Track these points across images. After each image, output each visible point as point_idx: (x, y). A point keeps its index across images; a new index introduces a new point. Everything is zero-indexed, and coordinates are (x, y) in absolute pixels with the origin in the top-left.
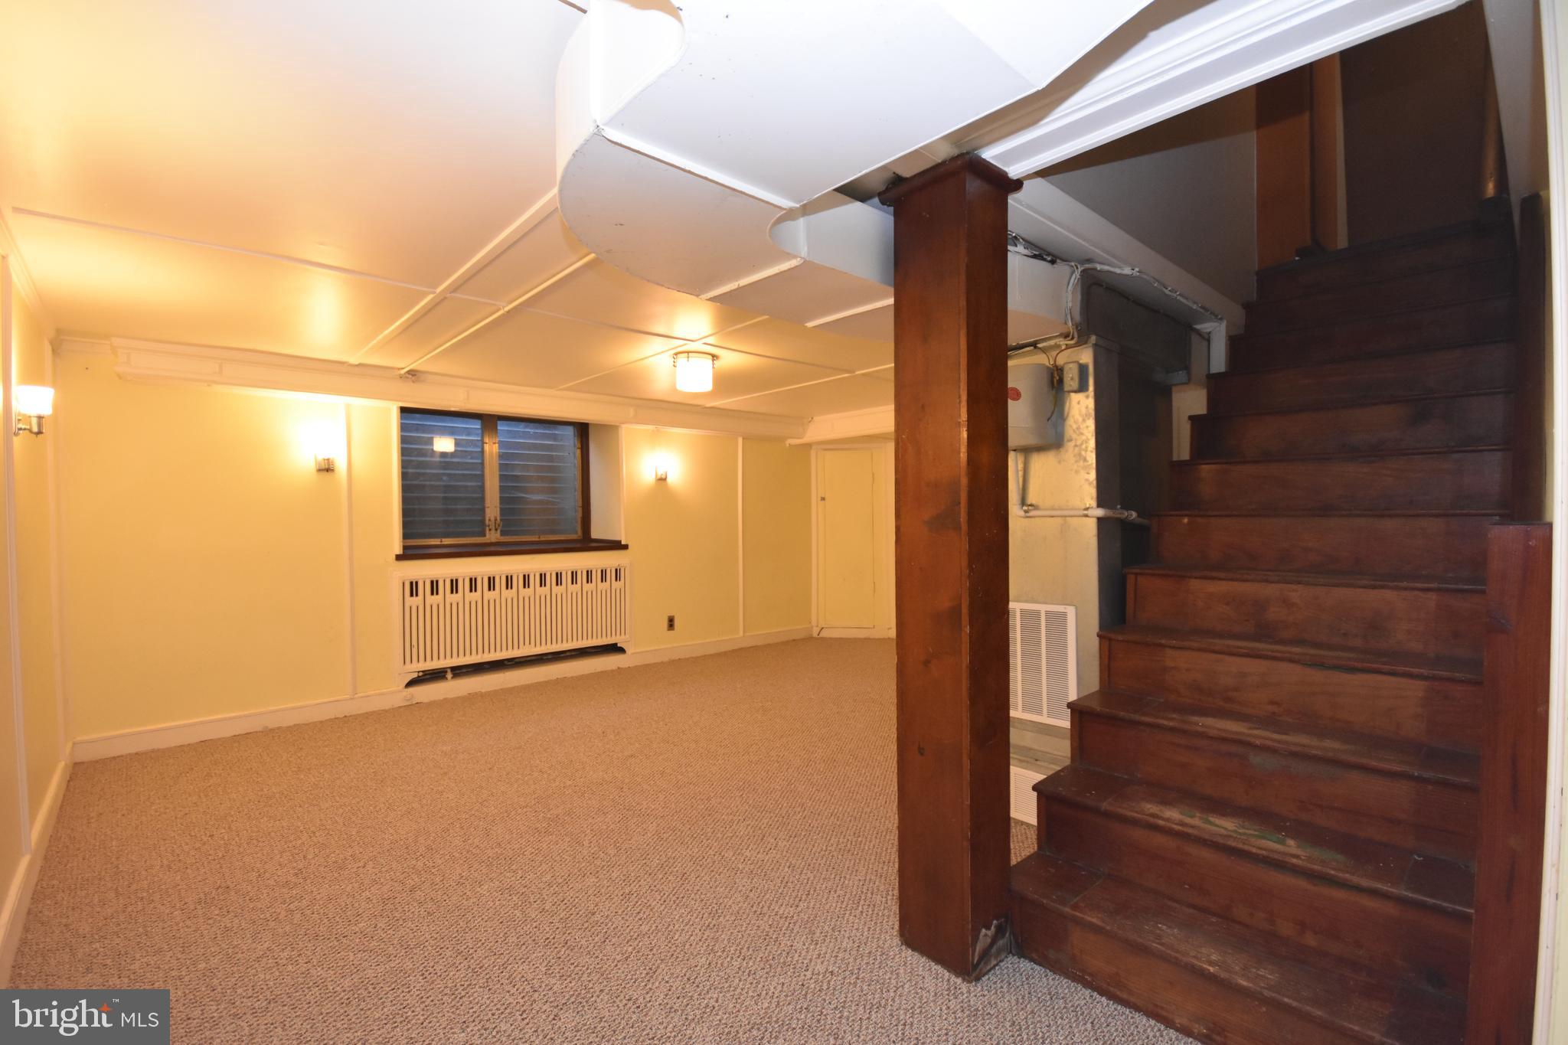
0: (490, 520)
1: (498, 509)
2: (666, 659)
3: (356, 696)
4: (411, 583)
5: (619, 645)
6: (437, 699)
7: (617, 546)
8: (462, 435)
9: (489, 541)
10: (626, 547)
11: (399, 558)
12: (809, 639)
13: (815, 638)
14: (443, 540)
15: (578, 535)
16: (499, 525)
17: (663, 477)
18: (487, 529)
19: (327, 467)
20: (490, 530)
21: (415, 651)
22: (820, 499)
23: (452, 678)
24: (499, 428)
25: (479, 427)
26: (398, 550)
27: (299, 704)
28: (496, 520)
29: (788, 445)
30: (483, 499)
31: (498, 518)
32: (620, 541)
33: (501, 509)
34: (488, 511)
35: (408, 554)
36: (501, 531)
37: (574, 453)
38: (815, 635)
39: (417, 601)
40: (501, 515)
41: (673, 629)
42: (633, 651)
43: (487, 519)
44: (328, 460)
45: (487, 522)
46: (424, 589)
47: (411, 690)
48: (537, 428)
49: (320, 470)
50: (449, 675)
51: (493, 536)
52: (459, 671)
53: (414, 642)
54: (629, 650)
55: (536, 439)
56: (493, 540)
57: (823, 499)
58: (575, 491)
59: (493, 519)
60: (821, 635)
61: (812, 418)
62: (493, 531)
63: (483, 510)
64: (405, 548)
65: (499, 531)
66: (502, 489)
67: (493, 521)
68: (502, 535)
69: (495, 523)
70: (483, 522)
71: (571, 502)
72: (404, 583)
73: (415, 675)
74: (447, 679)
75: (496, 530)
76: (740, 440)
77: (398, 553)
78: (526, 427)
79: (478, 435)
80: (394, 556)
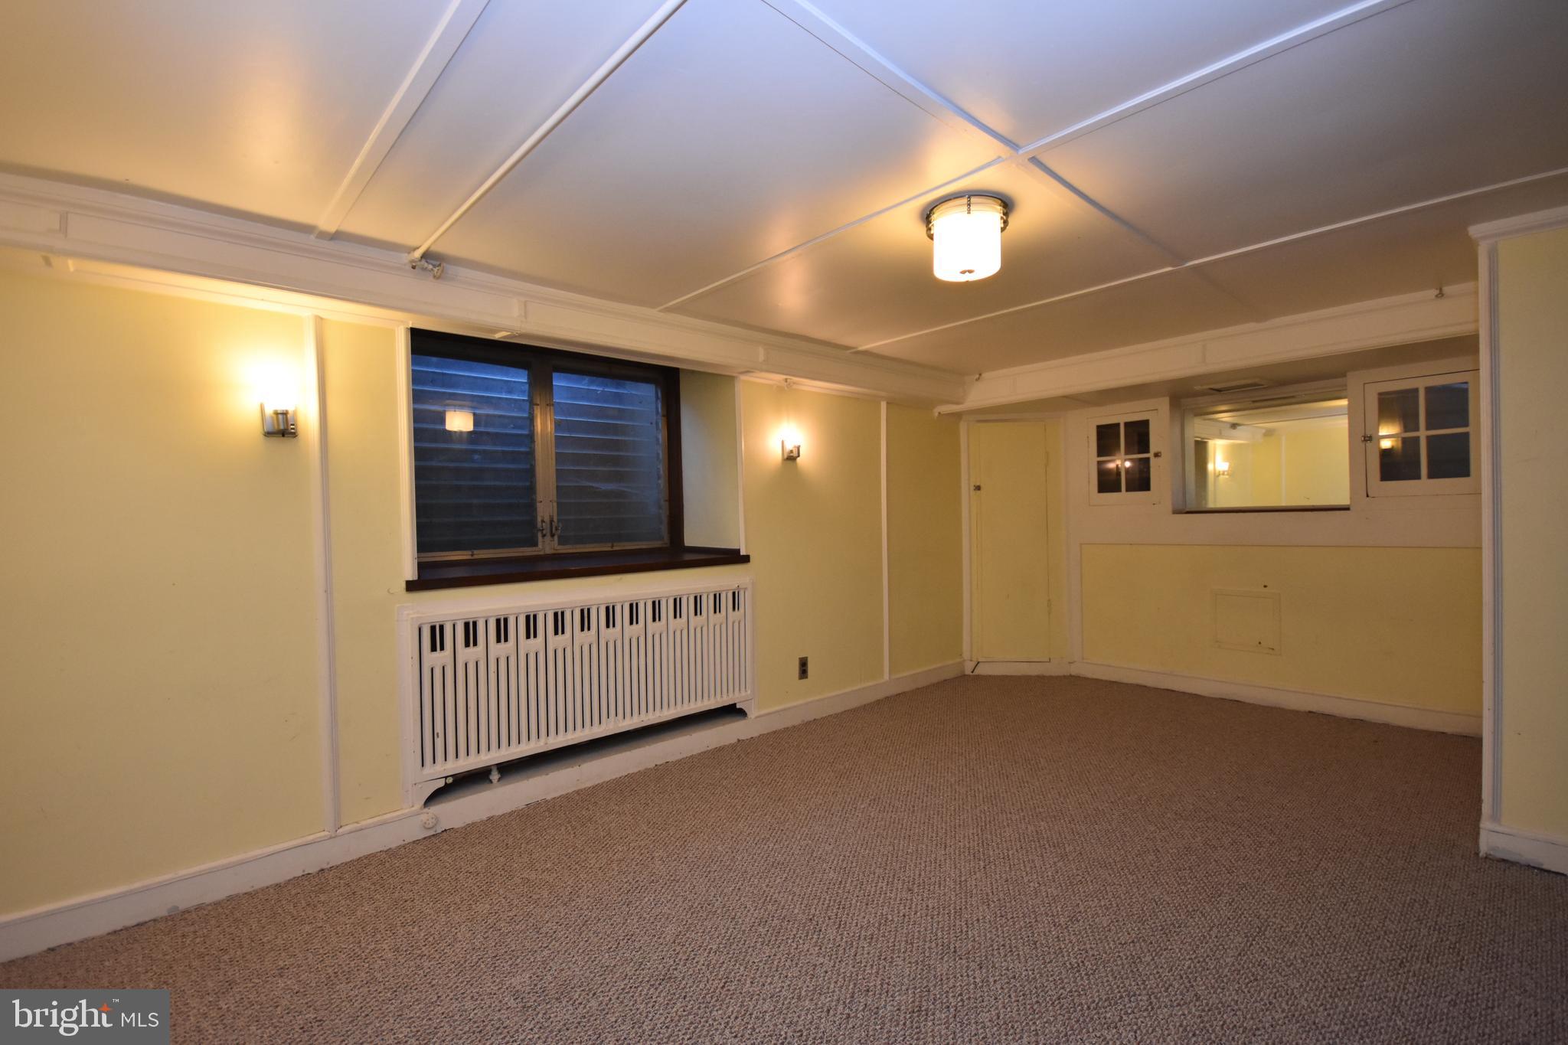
0: (543, 521)
1: (555, 504)
2: (797, 722)
3: (340, 831)
4: (433, 628)
5: (738, 707)
6: (477, 819)
7: (733, 557)
8: (501, 392)
9: (541, 553)
10: (746, 559)
11: (411, 586)
12: (963, 677)
13: (969, 676)
14: (475, 552)
15: (662, 541)
16: (557, 529)
17: (795, 454)
18: (540, 535)
19: (282, 427)
20: (544, 536)
21: (439, 742)
22: (972, 488)
23: (499, 780)
24: (554, 383)
25: (525, 380)
26: (410, 573)
27: (235, 858)
28: (552, 521)
29: (936, 414)
30: (531, 489)
31: (555, 519)
32: (739, 551)
33: (559, 504)
34: (540, 507)
35: (427, 579)
36: (559, 537)
37: (657, 424)
38: (968, 672)
39: (443, 657)
40: (558, 514)
41: (807, 677)
42: (757, 714)
43: (539, 519)
44: (285, 414)
45: (539, 525)
46: (454, 636)
47: (436, 809)
48: (606, 386)
49: (269, 434)
50: (495, 776)
51: (547, 546)
52: (510, 769)
53: (439, 728)
54: (752, 713)
55: (605, 402)
56: (548, 551)
57: (978, 488)
58: (659, 478)
59: (547, 519)
60: (977, 672)
61: (980, 375)
62: (548, 538)
63: (531, 507)
64: (422, 567)
65: (556, 538)
66: (560, 474)
67: (548, 522)
68: (559, 544)
69: (551, 524)
70: (532, 523)
71: (651, 493)
72: (420, 629)
73: (441, 783)
74: (491, 782)
75: (553, 535)
76: (884, 405)
77: (410, 578)
78: (591, 383)
79: (523, 392)
80: (404, 585)
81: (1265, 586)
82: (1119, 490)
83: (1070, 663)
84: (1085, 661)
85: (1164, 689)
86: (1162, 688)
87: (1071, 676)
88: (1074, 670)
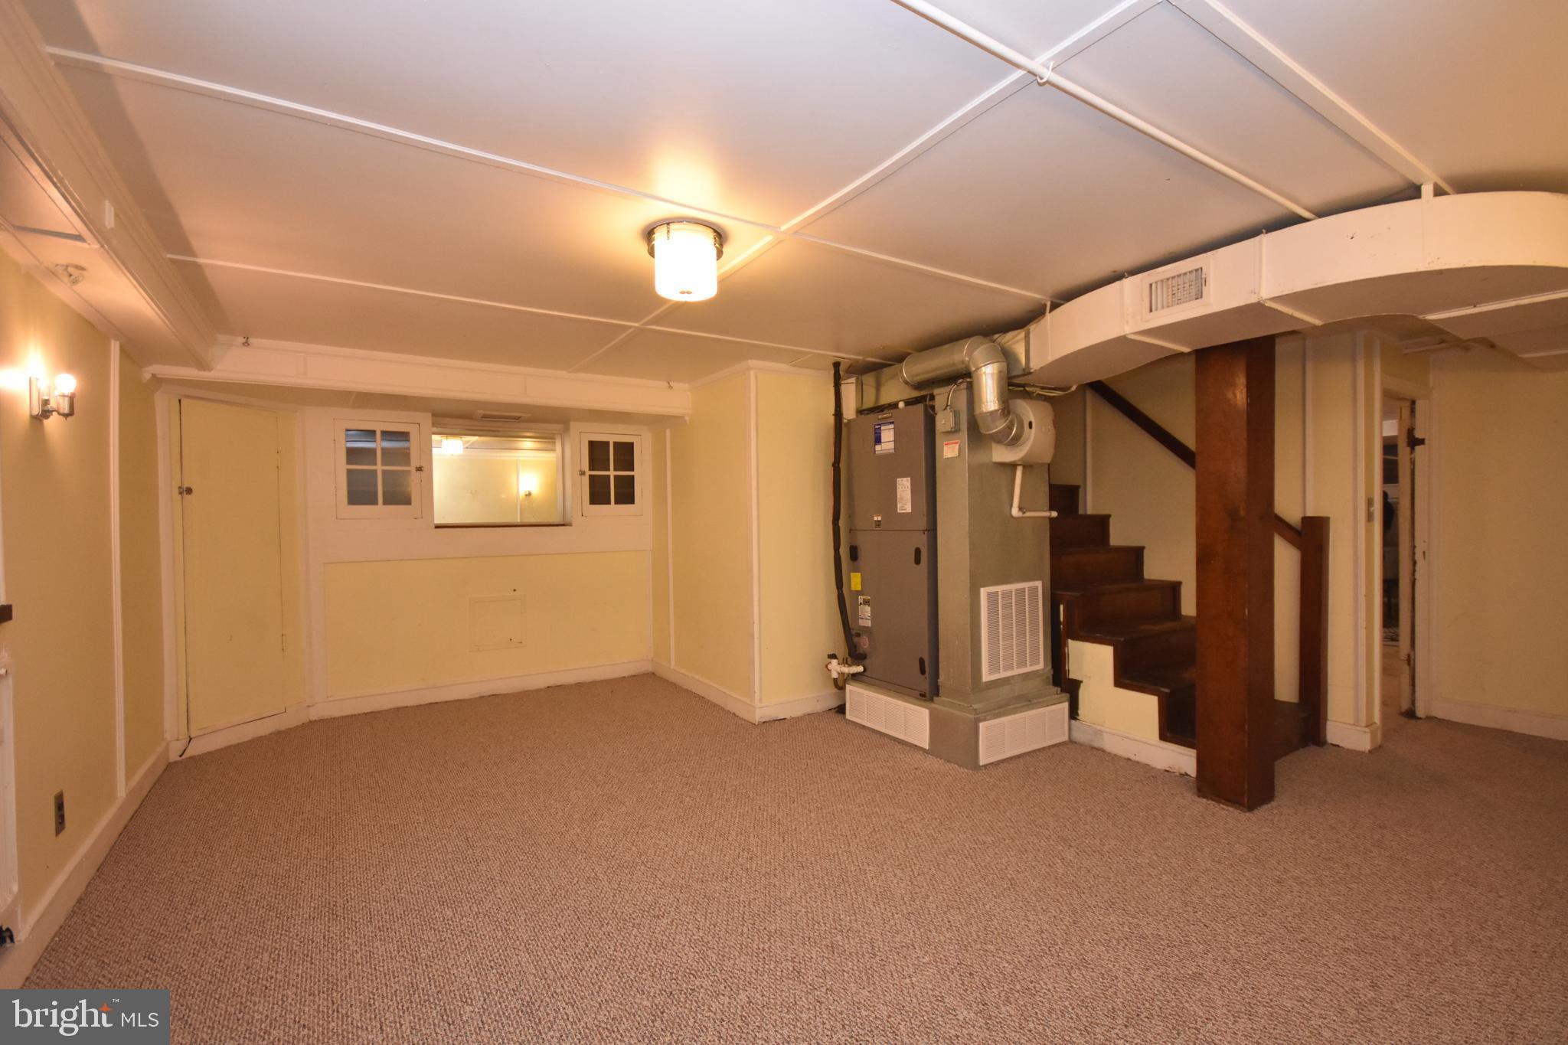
10: (8, 615)
12: (172, 766)
22: (177, 490)
38: (177, 758)
54: (20, 931)
57: (187, 490)
60: (186, 755)
61: (247, 338)
76: (115, 347)
81: (515, 590)
82: (376, 503)
83: (309, 706)
84: (331, 699)
85: (427, 704)
86: (424, 703)
87: (311, 722)
88: (314, 714)
